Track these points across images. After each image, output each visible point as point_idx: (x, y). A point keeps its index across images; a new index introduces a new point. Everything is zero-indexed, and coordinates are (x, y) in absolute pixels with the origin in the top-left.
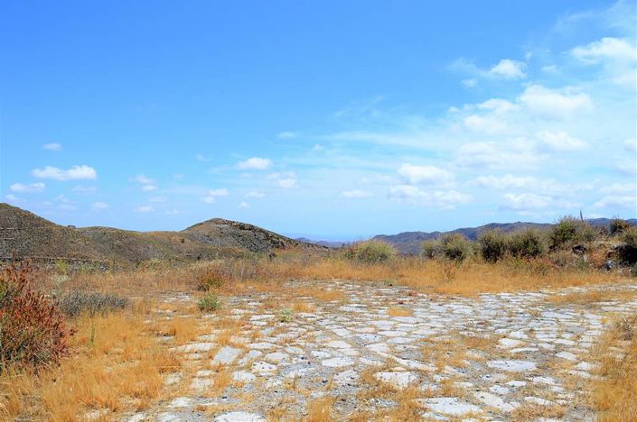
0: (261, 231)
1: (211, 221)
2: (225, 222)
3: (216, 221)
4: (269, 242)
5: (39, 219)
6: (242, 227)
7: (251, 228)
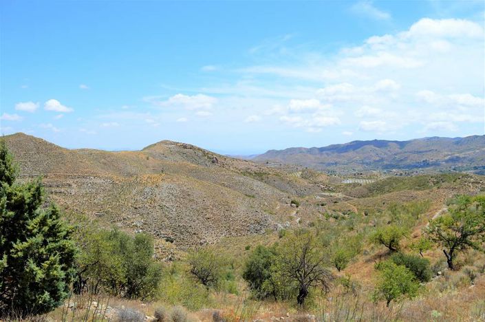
0: (199, 149)
1: (162, 142)
2: (172, 143)
3: (165, 142)
4: (206, 158)
5: (51, 144)
6: (185, 147)
7: (192, 147)
